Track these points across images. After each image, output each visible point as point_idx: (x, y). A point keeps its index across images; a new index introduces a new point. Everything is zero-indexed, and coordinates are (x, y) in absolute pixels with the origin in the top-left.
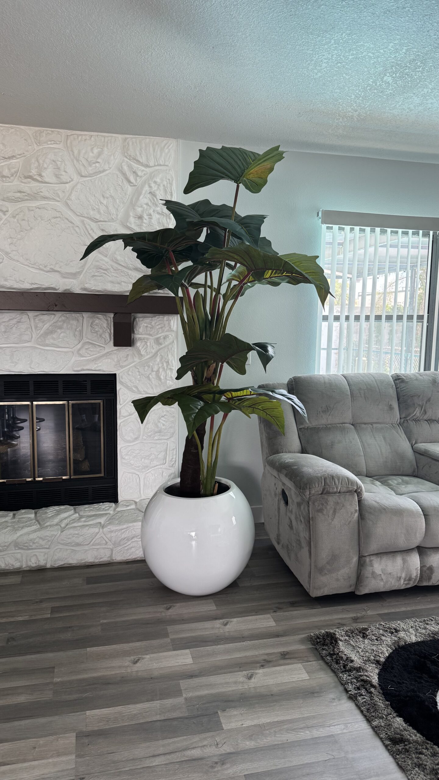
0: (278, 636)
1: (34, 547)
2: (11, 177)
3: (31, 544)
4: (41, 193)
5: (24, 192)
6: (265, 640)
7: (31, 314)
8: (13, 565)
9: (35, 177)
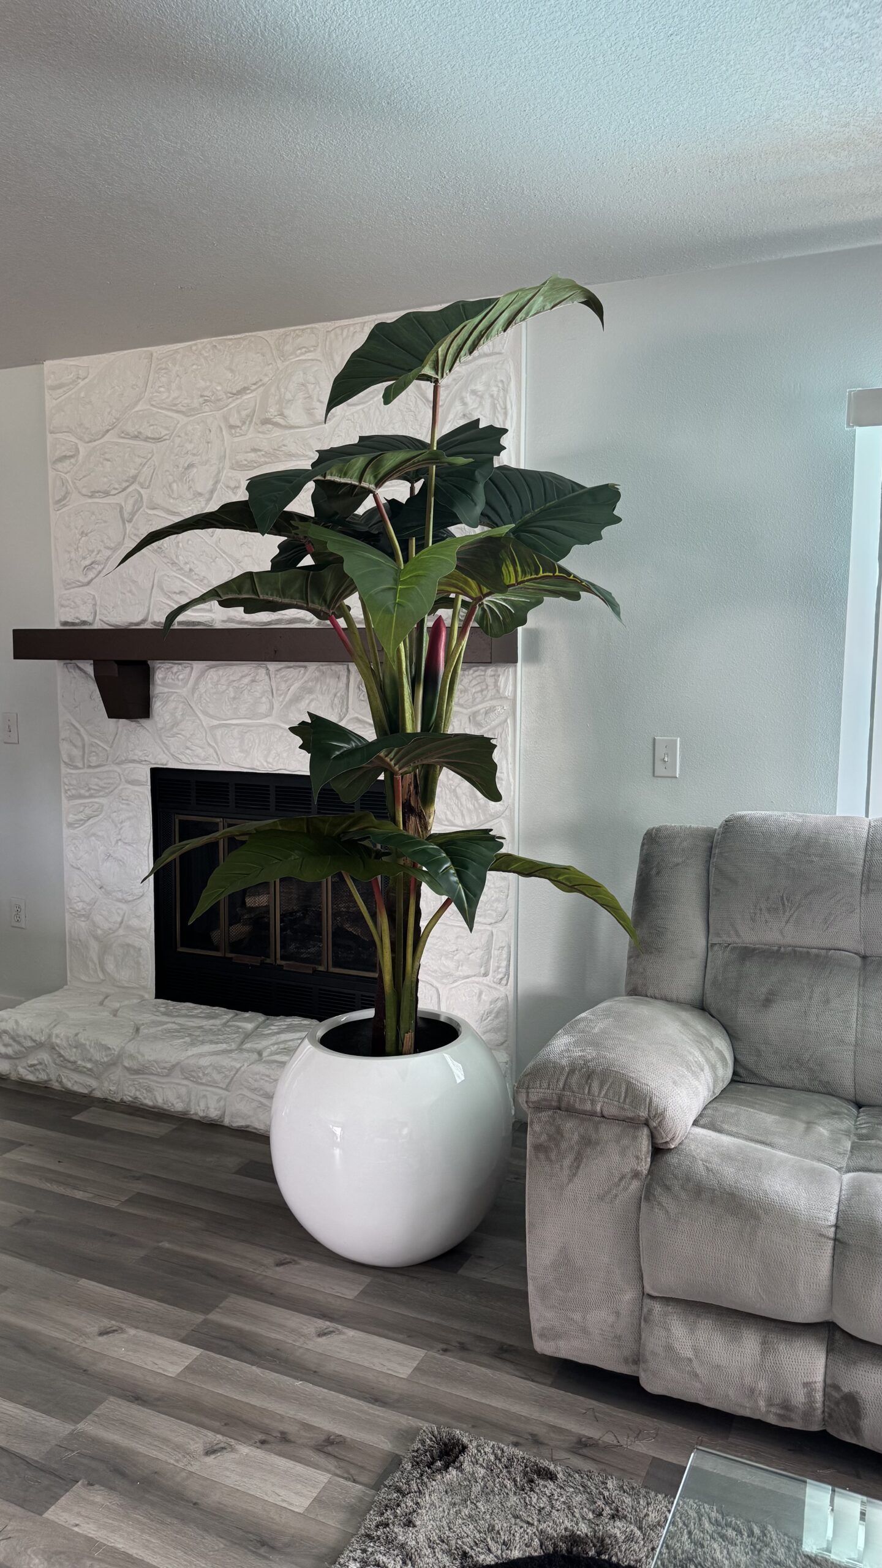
0: (377, 1398)
1: (204, 1081)
2: (243, 425)
3: (201, 1075)
4: (284, 448)
5: (260, 451)
6: (342, 1396)
7: (273, 666)
8: (173, 1105)
9: (275, 420)
